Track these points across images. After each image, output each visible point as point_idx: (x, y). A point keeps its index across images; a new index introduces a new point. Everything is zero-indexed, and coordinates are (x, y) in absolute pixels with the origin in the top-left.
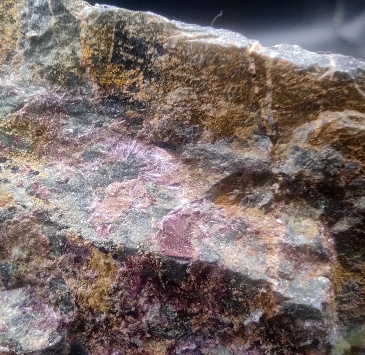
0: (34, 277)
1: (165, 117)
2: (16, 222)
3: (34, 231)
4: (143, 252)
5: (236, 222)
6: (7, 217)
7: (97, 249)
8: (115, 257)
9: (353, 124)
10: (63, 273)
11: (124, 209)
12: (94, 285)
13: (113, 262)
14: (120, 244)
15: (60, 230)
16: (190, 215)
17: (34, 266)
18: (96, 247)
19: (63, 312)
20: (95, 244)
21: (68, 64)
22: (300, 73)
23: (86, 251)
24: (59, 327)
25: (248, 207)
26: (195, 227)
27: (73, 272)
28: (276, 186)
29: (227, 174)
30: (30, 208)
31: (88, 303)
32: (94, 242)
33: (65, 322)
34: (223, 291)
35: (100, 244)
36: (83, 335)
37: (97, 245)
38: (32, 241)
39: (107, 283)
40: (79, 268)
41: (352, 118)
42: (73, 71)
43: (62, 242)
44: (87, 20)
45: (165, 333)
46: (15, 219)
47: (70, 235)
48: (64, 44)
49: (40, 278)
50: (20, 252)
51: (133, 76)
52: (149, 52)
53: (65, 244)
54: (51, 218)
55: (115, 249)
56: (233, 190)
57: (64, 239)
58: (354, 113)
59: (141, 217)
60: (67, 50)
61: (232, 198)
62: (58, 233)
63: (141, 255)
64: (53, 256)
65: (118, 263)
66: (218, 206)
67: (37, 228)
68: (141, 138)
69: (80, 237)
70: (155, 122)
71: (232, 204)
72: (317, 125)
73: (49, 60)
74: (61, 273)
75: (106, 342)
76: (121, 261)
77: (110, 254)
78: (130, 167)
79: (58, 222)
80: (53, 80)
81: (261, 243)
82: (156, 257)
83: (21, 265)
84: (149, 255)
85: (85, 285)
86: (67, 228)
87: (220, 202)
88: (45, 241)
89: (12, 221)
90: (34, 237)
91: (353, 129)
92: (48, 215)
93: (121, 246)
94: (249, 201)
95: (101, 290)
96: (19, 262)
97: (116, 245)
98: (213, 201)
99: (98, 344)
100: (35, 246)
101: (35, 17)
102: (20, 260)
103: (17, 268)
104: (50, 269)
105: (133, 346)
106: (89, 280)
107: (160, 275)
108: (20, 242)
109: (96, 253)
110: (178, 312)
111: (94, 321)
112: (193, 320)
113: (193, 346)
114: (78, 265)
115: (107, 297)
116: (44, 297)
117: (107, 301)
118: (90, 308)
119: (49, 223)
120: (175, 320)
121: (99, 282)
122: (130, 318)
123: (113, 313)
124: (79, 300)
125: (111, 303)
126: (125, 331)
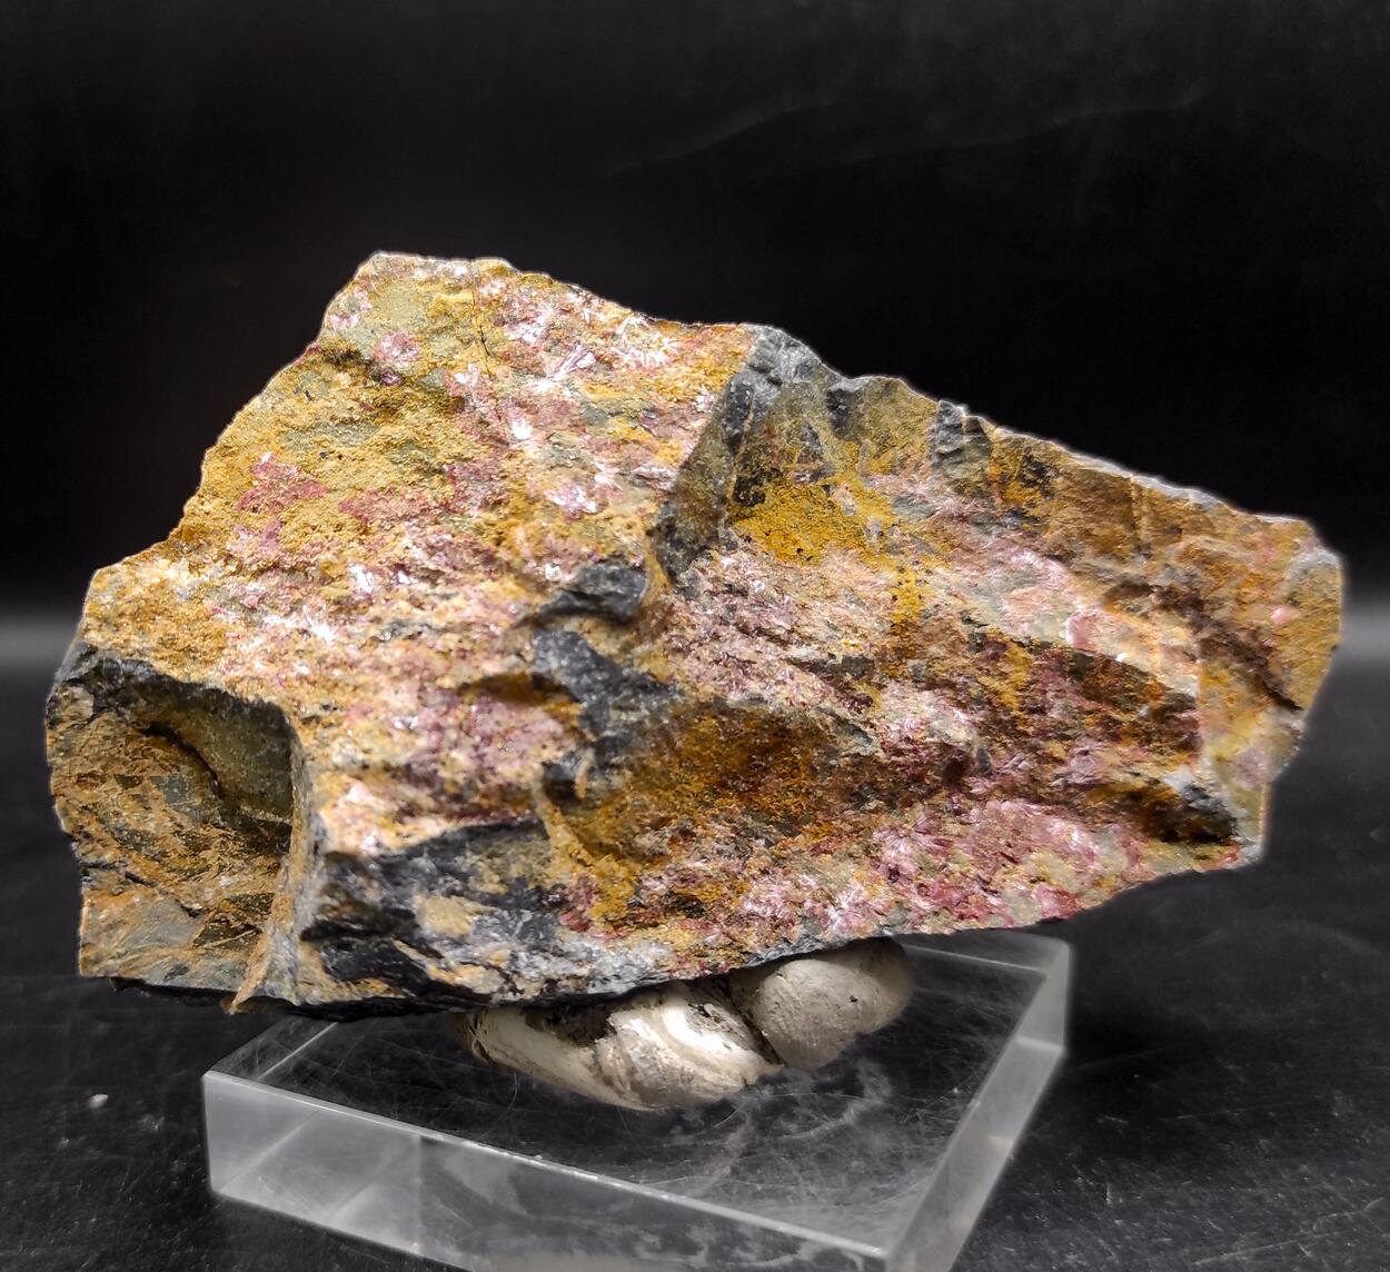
0: (948, 676)
1: (1057, 532)
2: (940, 619)
3: (955, 627)
4: (1057, 645)
5: (1122, 626)
6: (934, 613)
7: (1016, 644)
8: (1031, 651)
9: (1207, 547)
10: (977, 671)
12: (1008, 681)
13: (1029, 656)
15: (980, 627)
16: (1088, 618)
17: (949, 665)
18: (1015, 642)
19: (973, 711)
20: (1014, 639)
21: (976, 479)
22: (1168, 502)
23: (1004, 646)
24: (969, 727)
25: (1130, 615)
26: (1094, 627)
27: (987, 670)
28: (1152, 596)
29: (1113, 585)
30: (951, 606)
31: (1001, 699)
32: (1013, 636)
33: (975, 721)
34: (1118, 684)
35: (1019, 638)
36: (988, 739)
37: (1016, 640)
38: (952, 638)
39: (1022, 677)
40: (994, 665)
41: (1207, 541)
42: (979, 485)
43: (981, 640)
44: (1001, 443)
45: (1064, 733)
47: (989, 631)
48: (973, 460)
49: (953, 676)
50: (938, 649)
51: (1031, 494)
52: (1048, 474)
53: (984, 639)
54: (971, 616)
55: (1032, 642)
56: (1117, 601)
57: (983, 635)
58: (1208, 538)
59: (1048, 618)
60: (976, 466)
61: (1116, 607)
62: (977, 630)
63: (1056, 648)
64: (968, 655)
65: (1033, 657)
66: (1108, 612)
67: (959, 626)
68: (1036, 550)
69: (1000, 633)
70: (1048, 537)
71: (1118, 612)
72: (1181, 546)
73: (958, 473)
74: (975, 672)
75: (1009, 745)
76: (1036, 655)
77: (1027, 648)
78: (1028, 576)
79: (978, 620)
80: (960, 491)
81: (1144, 644)
82: (1068, 649)
83: (936, 664)
84: (1062, 648)
85: (999, 682)
86: (987, 625)
87: (1109, 609)
88: (964, 639)
89: (936, 618)
90: (955, 634)
91: (1208, 551)
92: (968, 613)
93: (1038, 639)
94: (1130, 610)
95: (1014, 685)
96: (935, 660)
97: (1034, 639)
98: (1103, 608)
99: (1000, 749)
100: (953, 644)
101: (943, 433)
102: (936, 658)
103: (932, 666)
104: (964, 667)
105: (1034, 749)
106: (1004, 676)
107: (1068, 669)
108: (939, 640)
109: (1015, 647)
110: (1078, 708)
111: (1001, 720)
112: (1089, 719)
113: (1087, 748)
114: (993, 662)
115: (1018, 693)
116: (953, 699)
117: (1017, 697)
118: (1003, 705)
119: (969, 621)
120: (1074, 718)
121: (1013, 677)
122: (1036, 717)
123: (1021, 710)
124: (991, 696)
125: (1021, 699)
126: (1030, 730)
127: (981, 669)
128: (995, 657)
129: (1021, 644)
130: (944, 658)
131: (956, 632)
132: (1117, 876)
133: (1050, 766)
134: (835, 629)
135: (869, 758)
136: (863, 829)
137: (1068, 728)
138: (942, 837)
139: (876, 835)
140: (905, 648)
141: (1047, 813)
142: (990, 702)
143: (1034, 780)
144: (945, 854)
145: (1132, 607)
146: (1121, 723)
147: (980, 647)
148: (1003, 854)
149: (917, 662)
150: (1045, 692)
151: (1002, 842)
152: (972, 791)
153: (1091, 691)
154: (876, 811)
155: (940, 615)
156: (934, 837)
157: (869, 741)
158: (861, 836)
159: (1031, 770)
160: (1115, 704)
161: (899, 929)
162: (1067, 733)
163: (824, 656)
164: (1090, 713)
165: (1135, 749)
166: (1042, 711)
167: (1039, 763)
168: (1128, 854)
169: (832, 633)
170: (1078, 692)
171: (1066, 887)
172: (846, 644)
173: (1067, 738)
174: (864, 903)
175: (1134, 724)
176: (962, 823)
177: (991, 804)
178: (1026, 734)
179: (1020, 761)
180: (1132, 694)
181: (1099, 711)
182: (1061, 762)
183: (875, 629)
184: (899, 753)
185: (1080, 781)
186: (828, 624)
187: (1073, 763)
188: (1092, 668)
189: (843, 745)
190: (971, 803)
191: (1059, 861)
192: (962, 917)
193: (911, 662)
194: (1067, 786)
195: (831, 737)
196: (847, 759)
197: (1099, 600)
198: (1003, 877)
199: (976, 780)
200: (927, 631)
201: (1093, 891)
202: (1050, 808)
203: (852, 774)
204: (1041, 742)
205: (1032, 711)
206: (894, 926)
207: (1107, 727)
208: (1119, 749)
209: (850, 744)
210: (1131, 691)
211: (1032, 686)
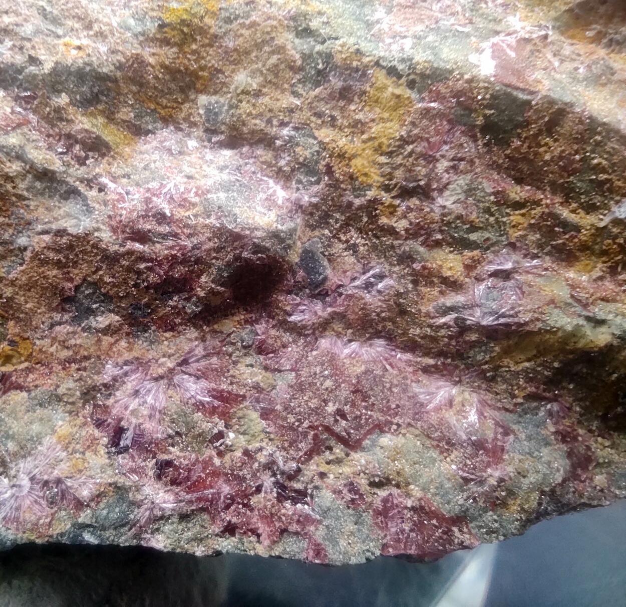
0: (263, 125)
2: (254, 24)
3: (279, 41)
4: (462, 75)
5: (598, 63)
6: (242, 15)
7: (384, 71)
8: (411, 85)
10: (313, 119)
11: (427, 23)
12: (365, 137)
13: (408, 93)
14: (425, 62)
15: (323, 43)
16: (532, 39)
17: (266, 106)
18: (384, 67)
19: (300, 186)
20: (381, 62)
23: (363, 75)
24: (290, 211)
25: (613, 51)
26: (540, 55)
27: (331, 116)
30: (280, 5)
31: (350, 167)
32: (380, 58)
33: (302, 203)
34: (577, 157)
35: (390, 62)
36: (323, 235)
37: (384, 64)
38: (274, 59)
39: (391, 131)
40: (342, 109)
43: (323, 64)
45: (466, 236)
46: (253, 18)
47: (340, 48)
49: (272, 126)
50: (249, 79)
53: (328, 64)
54: (310, 24)
55: (415, 68)
56: (591, 24)
57: (328, 57)
59: (454, 35)
61: (590, 34)
62: (318, 48)
63: (458, 80)
64: (301, 91)
65: (414, 95)
66: (570, 41)
67: (284, 39)
69: (358, 51)
71: (592, 43)
74: (309, 120)
75: (362, 248)
76: (420, 92)
77: (404, 80)
79: (321, 31)
82: (481, 85)
83: (244, 103)
84: (470, 81)
85: (350, 138)
86: (336, 39)
87: (572, 37)
88: (295, 62)
89: (247, 22)
90: (279, 53)
92: (306, 19)
93: (426, 64)
94: (614, 43)
95: (376, 144)
96: (242, 97)
97: (418, 63)
98: (562, 33)
99: (345, 254)
100: (275, 70)
102: (245, 92)
103: (237, 107)
104: (291, 111)
105: (407, 259)
106: (358, 127)
107: (480, 121)
108: (252, 62)
109: (381, 77)
110: (496, 194)
111: (350, 204)
112: (515, 217)
113: (509, 266)
114: (342, 103)
115: (383, 159)
116: (270, 165)
117: (381, 165)
118: (352, 178)
119: (306, 32)
120: (488, 211)
121: (375, 129)
122: (414, 202)
123: (387, 189)
124: (334, 162)
125: (388, 170)
126: (401, 225)
127: (319, 115)
128: (345, 94)
129: (392, 72)
130: (258, 94)
131: (280, 50)
132: (543, 493)
133: (435, 291)
134: (55, 21)
135: (84, 238)
136: (87, 358)
137: (474, 228)
138: (224, 387)
139: (110, 371)
140: (188, 72)
141: (426, 370)
142: (329, 170)
143: (403, 312)
144: (226, 416)
145: (618, 37)
146: (577, 228)
147: (321, 77)
148: (327, 429)
149: (213, 99)
150: (431, 160)
151: (331, 408)
152: (292, 318)
153: (525, 168)
154: (107, 331)
155: (254, 17)
156: (213, 385)
157: (89, 210)
158: (85, 369)
159: (399, 295)
160: (568, 194)
161: (110, 537)
162: (473, 237)
163: (20, 59)
164: (518, 205)
165: (601, 278)
166: (425, 193)
167: (415, 283)
168: (570, 455)
169: (45, 26)
170: (498, 167)
171: (436, 503)
172: (66, 45)
173: (472, 245)
174: (59, 481)
175: (600, 232)
176: (266, 368)
177: (324, 343)
178: (391, 231)
179: (381, 277)
180: (603, 177)
181: (538, 203)
182: (453, 285)
183: (128, 29)
184: (142, 237)
185: (488, 321)
186: (43, 13)
187: (480, 289)
188: (527, 124)
189: (41, 213)
190: (287, 337)
191: (435, 454)
192: (230, 530)
193: (203, 99)
194: (463, 328)
195: (21, 198)
196: (47, 238)
197: (556, 19)
198: (324, 468)
199: (298, 300)
200: (231, 45)
201: (490, 516)
202: (431, 362)
203: (59, 264)
204: (422, 249)
205: (406, 193)
206: (104, 528)
207: (550, 234)
208: (571, 274)
209: (55, 213)
210: (604, 171)
211: (409, 148)
